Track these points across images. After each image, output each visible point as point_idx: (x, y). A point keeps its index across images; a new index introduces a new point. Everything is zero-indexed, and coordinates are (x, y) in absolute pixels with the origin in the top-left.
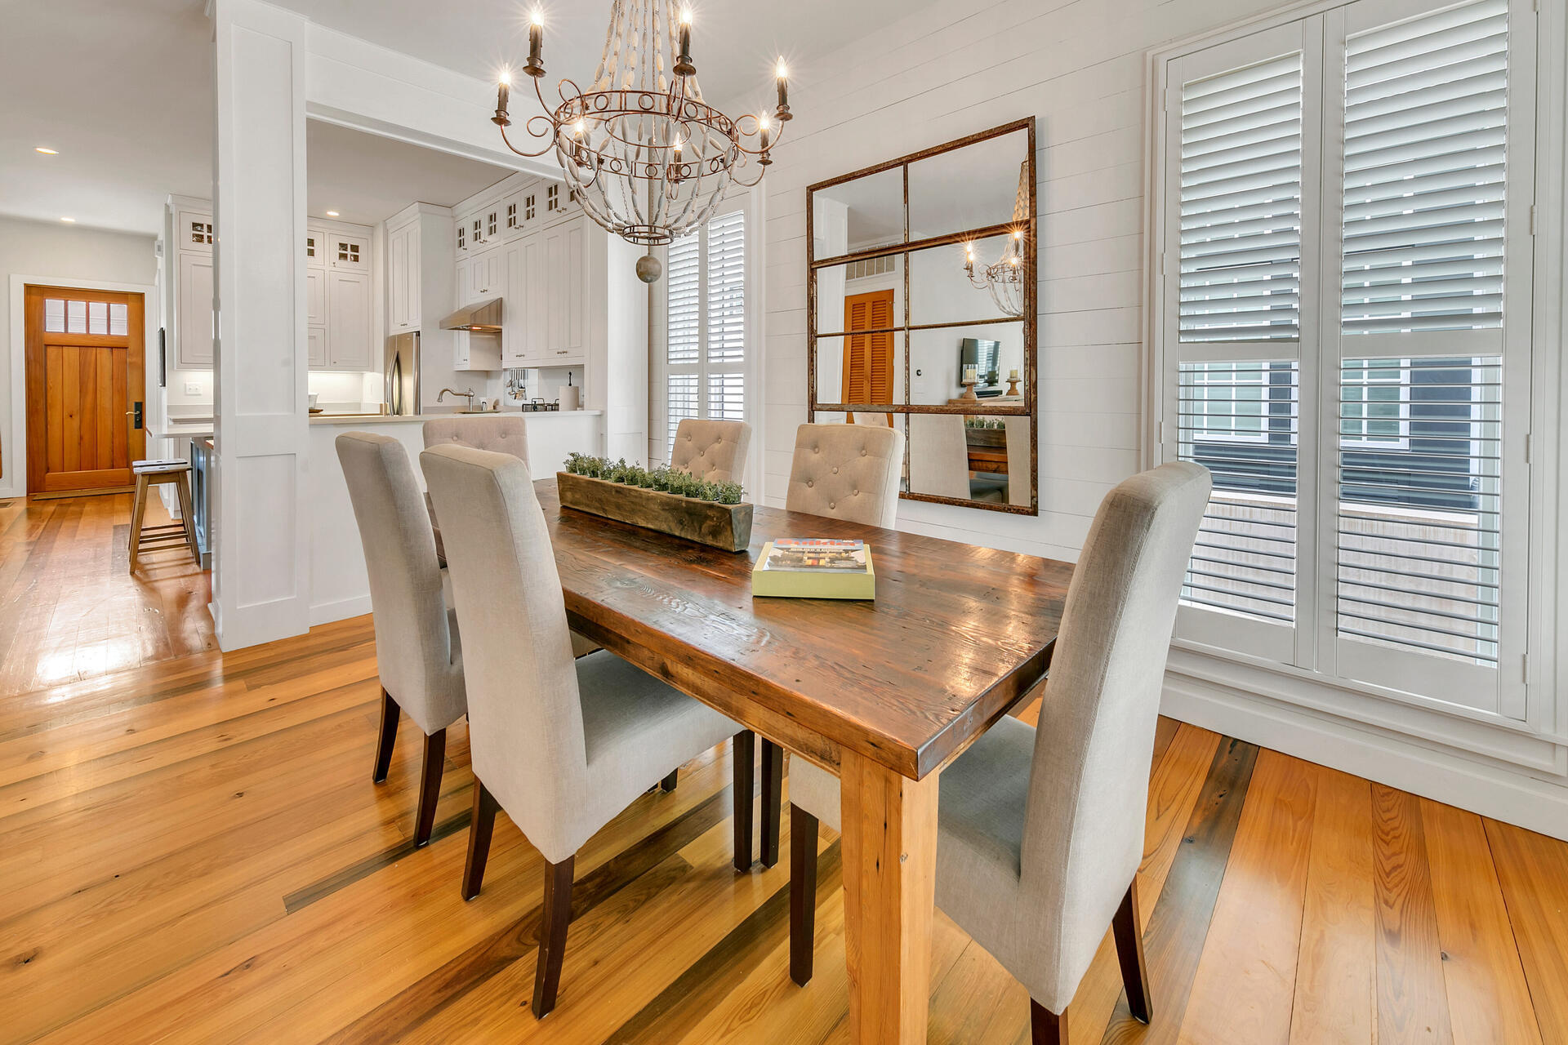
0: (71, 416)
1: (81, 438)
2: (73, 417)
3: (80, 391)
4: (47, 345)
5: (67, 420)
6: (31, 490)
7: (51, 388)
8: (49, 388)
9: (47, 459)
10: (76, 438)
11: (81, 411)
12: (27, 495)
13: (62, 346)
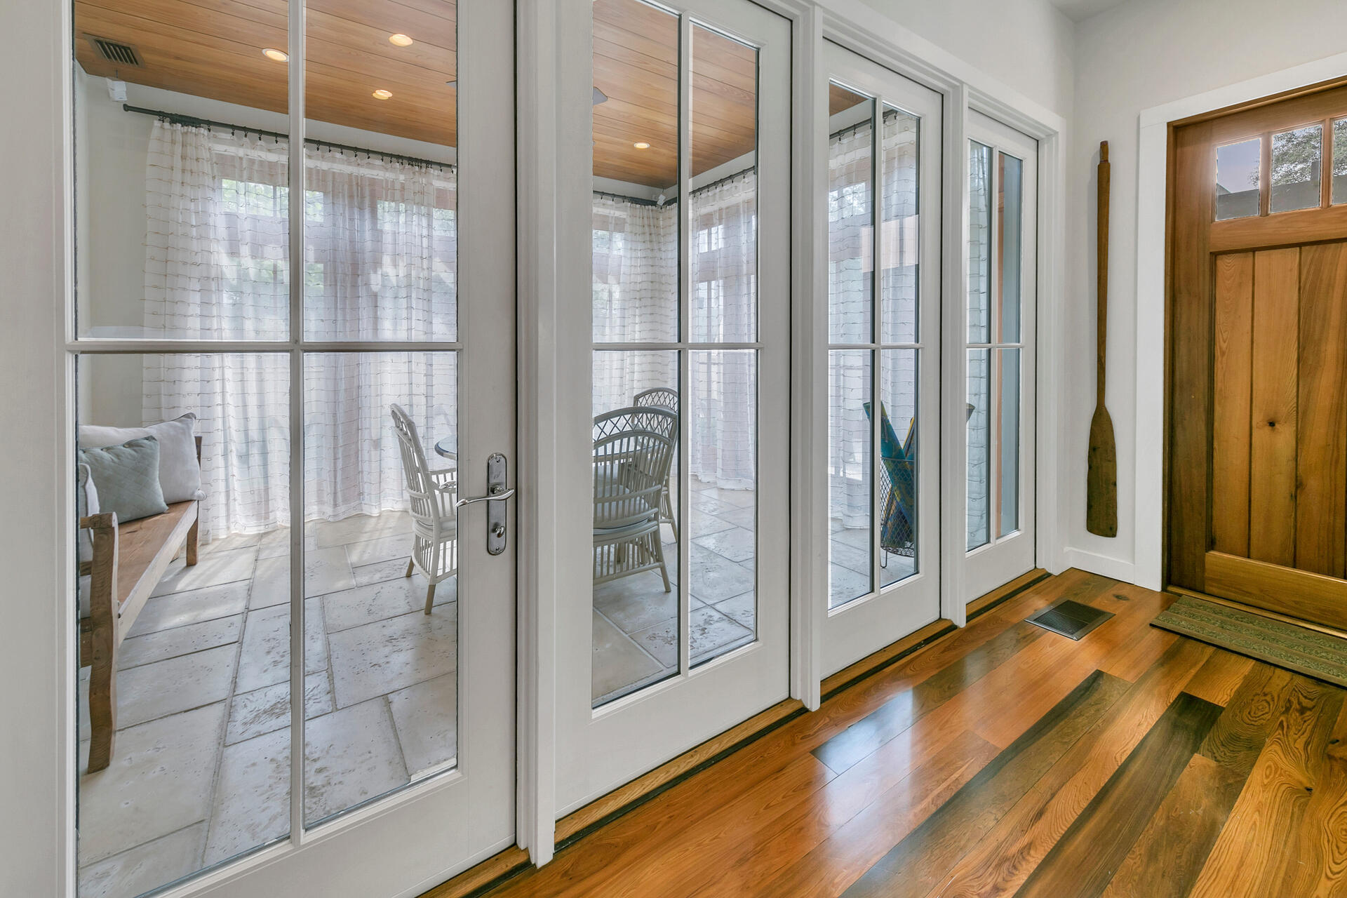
0: (1272, 424)
1: (1298, 485)
2: (1277, 426)
3: (1299, 361)
4: (1215, 255)
5: (1262, 434)
6: (1175, 578)
7: (1223, 354)
8: (1218, 353)
9: (1210, 519)
10: (1283, 485)
11: (1301, 415)
12: (1164, 589)
13: (1254, 250)
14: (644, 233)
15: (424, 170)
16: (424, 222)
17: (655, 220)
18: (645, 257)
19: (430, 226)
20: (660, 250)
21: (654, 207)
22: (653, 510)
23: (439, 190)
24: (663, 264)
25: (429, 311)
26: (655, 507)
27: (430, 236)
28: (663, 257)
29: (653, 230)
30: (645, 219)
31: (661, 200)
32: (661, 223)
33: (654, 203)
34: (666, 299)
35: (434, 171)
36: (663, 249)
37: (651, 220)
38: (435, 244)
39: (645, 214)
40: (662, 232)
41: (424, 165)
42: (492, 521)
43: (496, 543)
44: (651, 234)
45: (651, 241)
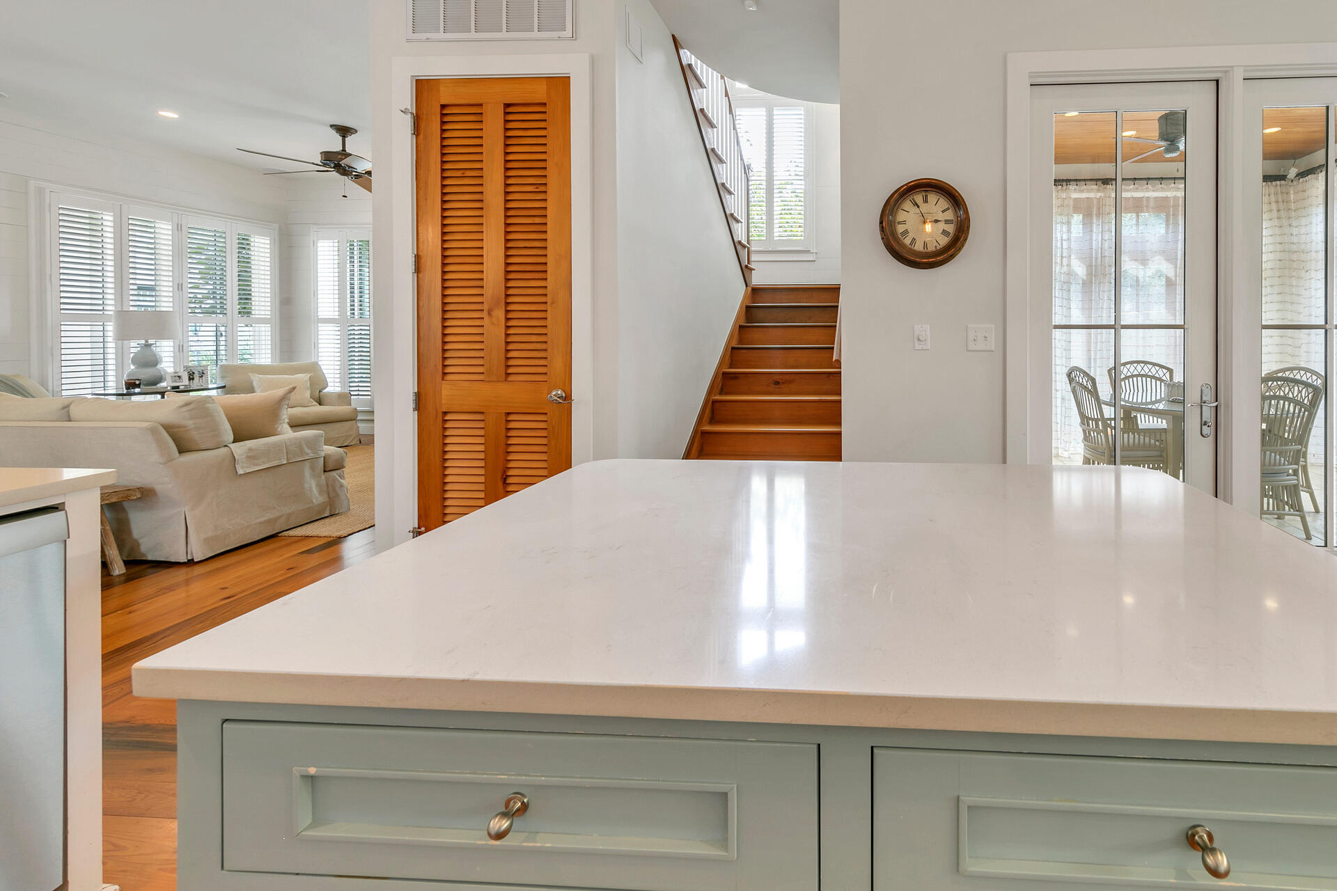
14: (1271, 211)
15: (1065, 187)
16: (1065, 228)
17: (1285, 195)
18: (1271, 236)
19: (1069, 231)
20: (1290, 225)
21: (1283, 182)
22: (1294, 466)
23: (1076, 199)
24: (1295, 240)
25: (1069, 299)
26: (1299, 444)
27: (1069, 239)
28: (1294, 233)
29: (1281, 206)
30: (1272, 196)
31: (1293, 172)
32: (1292, 196)
33: (1283, 178)
34: (1299, 277)
35: (1072, 187)
36: (1294, 224)
37: (1280, 196)
38: (1073, 245)
39: (1272, 190)
40: (1293, 206)
41: (1065, 183)
42: (1204, 420)
43: (1206, 430)
44: (1278, 211)
45: (1278, 218)
